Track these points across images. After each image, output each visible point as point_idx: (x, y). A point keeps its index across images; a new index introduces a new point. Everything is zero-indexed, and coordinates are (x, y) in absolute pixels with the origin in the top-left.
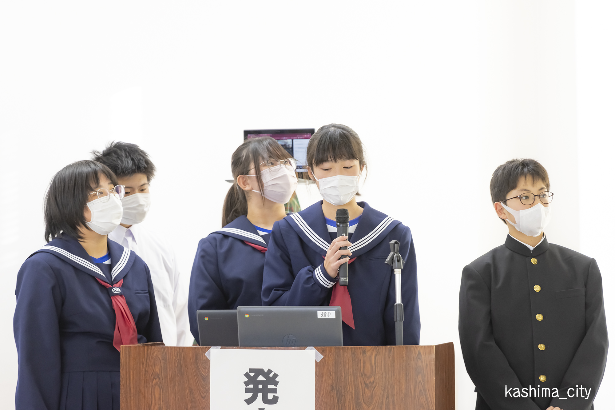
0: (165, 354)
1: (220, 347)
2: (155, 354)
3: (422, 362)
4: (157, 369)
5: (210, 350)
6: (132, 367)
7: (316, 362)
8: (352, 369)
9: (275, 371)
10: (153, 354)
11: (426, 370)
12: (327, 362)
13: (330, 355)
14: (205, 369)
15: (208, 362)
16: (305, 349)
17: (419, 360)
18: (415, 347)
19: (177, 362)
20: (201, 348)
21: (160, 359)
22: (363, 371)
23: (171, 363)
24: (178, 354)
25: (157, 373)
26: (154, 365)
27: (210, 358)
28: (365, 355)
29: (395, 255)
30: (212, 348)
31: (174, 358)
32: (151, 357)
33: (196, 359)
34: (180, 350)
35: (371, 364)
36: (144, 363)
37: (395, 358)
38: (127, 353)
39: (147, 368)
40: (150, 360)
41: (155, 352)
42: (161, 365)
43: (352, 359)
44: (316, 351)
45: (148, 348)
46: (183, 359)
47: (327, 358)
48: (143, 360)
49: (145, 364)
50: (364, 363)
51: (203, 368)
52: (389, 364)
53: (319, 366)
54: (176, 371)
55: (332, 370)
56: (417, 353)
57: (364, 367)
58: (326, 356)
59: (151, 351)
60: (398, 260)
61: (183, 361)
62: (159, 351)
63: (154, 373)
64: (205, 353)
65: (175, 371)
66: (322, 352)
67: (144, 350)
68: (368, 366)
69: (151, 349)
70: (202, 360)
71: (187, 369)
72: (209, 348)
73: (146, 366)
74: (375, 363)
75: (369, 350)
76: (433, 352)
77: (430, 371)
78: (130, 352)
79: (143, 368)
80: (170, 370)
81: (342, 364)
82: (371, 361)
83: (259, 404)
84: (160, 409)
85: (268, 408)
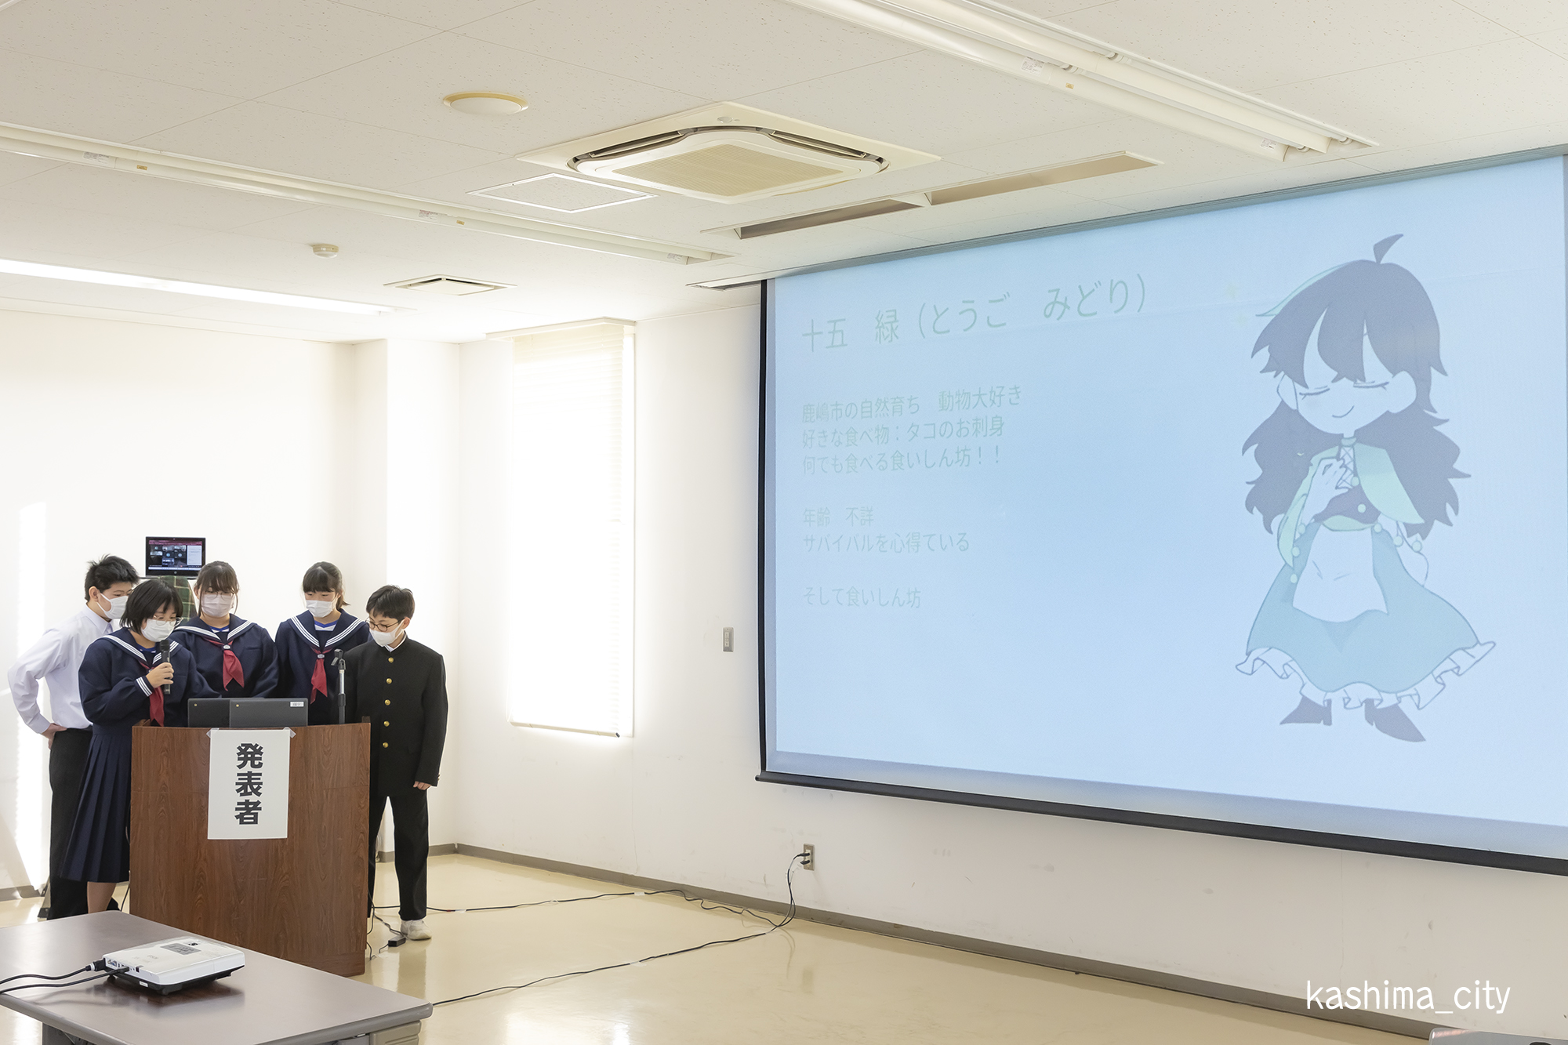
1: (219, 729)
3: (361, 735)
4: (166, 745)
6: (143, 742)
7: (290, 738)
8: (315, 742)
9: (260, 744)
12: (298, 737)
13: (301, 733)
14: (206, 744)
15: (208, 738)
16: (281, 729)
19: (183, 739)
21: (168, 737)
22: (324, 743)
26: (163, 742)
27: (210, 736)
31: (180, 736)
33: (199, 737)
35: (329, 738)
43: (316, 735)
44: (290, 730)
47: (298, 735)
50: (324, 737)
51: (204, 743)
53: (293, 742)
55: (301, 743)
57: (324, 740)
58: (297, 733)
61: (188, 738)
64: (206, 733)
65: (181, 746)
66: (295, 731)
68: (326, 739)
70: (204, 737)
71: (191, 744)
72: (209, 730)
74: (331, 737)
78: (141, 732)
80: (177, 745)
81: (309, 739)
83: (248, 768)
84: (167, 773)
85: (255, 771)
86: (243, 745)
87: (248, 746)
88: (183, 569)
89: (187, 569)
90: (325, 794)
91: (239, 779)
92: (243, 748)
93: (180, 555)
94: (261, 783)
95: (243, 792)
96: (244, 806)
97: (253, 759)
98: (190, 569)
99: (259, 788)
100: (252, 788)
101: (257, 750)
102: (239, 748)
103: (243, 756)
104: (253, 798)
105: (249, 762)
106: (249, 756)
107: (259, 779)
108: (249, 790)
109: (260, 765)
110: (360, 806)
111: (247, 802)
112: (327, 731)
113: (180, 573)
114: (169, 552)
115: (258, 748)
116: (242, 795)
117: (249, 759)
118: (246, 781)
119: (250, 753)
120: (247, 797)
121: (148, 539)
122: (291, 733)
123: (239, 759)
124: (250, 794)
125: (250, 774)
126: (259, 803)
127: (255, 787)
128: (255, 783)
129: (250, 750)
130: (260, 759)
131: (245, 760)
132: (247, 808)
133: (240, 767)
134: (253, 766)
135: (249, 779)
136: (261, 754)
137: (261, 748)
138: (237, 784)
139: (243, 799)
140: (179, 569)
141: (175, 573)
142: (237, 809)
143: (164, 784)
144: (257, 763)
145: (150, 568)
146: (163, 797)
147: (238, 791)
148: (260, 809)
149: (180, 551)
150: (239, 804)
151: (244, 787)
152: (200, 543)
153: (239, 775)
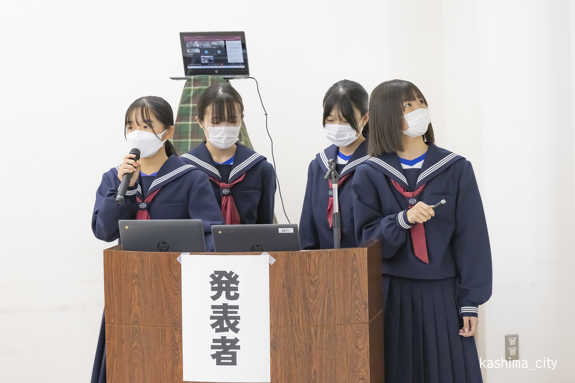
0: (142, 259)
1: (189, 253)
2: (134, 258)
3: (357, 262)
4: (136, 271)
5: (181, 256)
6: (114, 268)
7: (270, 265)
8: (299, 270)
9: (236, 272)
10: (132, 258)
11: (360, 269)
12: (279, 264)
13: (282, 259)
14: (177, 271)
15: (179, 265)
16: (260, 254)
17: (354, 260)
18: (351, 250)
19: (153, 265)
20: (173, 254)
21: (138, 263)
22: (309, 271)
23: (148, 266)
24: (153, 259)
25: (136, 274)
26: (133, 268)
27: (181, 262)
28: (310, 258)
29: (333, 172)
30: (183, 254)
31: (150, 262)
32: (130, 261)
33: (169, 263)
34: (155, 255)
35: (315, 265)
36: (124, 265)
37: (335, 260)
38: (109, 256)
39: (127, 270)
40: (130, 263)
41: (134, 256)
42: (139, 267)
43: (300, 262)
44: (269, 256)
45: (127, 253)
46: (158, 263)
47: (279, 262)
48: (124, 263)
49: (125, 267)
50: (310, 264)
51: (175, 270)
52: (330, 265)
53: (272, 268)
54: (153, 273)
55: (283, 271)
56: (353, 255)
57: (309, 268)
58: (278, 259)
59: (130, 256)
60: (335, 176)
61: (158, 264)
62: (137, 256)
63: (133, 274)
64: (177, 258)
65: (151, 273)
66: (275, 257)
67: (124, 255)
68: (312, 266)
69: (130, 254)
70: (174, 264)
71: (162, 271)
72: (180, 254)
73: (126, 268)
74: (318, 264)
75: (314, 254)
76: (366, 254)
77: (364, 269)
78: (111, 256)
79: (123, 269)
80: (147, 272)
81: (291, 266)
82: (315, 262)
83: (222, 300)
84: (139, 304)
85: (231, 303)
86: (216, 272)
87: (222, 273)
88: (224, 67)
89: (228, 67)
90: (313, 332)
91: (214, 312)
92: (217, 276)
93: (219, 52)
94: (239, 318)
95: (218, 327)
96: (220, 344)
97: (228, 290)
98: (232, 67)
99: (236, 323)
100: (228, 323)
101: (233, 279)
102: (212, 276)
103: (216, 285)
104: (230, 335)
105: (224, 293)
106: (224, 285)
107: (236, 312)
108: (225, 325)
109: (236, 297)
110: (357, 347)
111: (224, 340)
112: (313, 257)
113: (222, 72)
114: (207, 49)
115: (233, 276)
116: (217, 331)
117: (224, 289)
118: (222, 315)
119: (224, 282)
120: (224, 334)
121: (182, 35)
122: (270, 260)
123: (213, 289)
124: (226, 330)
125: (225, 307)
126: (236, 340)
127: (232, 321)
128: (232, 318)
129: (224, 278)
130: (236, 289)
131: (219, 290)
132: (223, 346)
133: (214, 298)
134: (229, 297)
135: (225, 312)
136: (237, 283)
137: (237, 276)
138: (212, 318)
139: (219, 336)
140: (220, 67)
141: (216, 71)
142: (213, 347)
143: (136, 316)
144: (232, 293)
145: (189, 67)
146: (136, 330)
147: (213, 326)
148: (238, 348)
149: (219, 48)
150: (215, 341)
151: (220, 321)
152: (239, 37)
153: (213, 307)
